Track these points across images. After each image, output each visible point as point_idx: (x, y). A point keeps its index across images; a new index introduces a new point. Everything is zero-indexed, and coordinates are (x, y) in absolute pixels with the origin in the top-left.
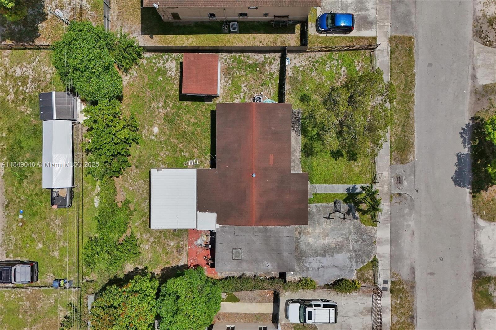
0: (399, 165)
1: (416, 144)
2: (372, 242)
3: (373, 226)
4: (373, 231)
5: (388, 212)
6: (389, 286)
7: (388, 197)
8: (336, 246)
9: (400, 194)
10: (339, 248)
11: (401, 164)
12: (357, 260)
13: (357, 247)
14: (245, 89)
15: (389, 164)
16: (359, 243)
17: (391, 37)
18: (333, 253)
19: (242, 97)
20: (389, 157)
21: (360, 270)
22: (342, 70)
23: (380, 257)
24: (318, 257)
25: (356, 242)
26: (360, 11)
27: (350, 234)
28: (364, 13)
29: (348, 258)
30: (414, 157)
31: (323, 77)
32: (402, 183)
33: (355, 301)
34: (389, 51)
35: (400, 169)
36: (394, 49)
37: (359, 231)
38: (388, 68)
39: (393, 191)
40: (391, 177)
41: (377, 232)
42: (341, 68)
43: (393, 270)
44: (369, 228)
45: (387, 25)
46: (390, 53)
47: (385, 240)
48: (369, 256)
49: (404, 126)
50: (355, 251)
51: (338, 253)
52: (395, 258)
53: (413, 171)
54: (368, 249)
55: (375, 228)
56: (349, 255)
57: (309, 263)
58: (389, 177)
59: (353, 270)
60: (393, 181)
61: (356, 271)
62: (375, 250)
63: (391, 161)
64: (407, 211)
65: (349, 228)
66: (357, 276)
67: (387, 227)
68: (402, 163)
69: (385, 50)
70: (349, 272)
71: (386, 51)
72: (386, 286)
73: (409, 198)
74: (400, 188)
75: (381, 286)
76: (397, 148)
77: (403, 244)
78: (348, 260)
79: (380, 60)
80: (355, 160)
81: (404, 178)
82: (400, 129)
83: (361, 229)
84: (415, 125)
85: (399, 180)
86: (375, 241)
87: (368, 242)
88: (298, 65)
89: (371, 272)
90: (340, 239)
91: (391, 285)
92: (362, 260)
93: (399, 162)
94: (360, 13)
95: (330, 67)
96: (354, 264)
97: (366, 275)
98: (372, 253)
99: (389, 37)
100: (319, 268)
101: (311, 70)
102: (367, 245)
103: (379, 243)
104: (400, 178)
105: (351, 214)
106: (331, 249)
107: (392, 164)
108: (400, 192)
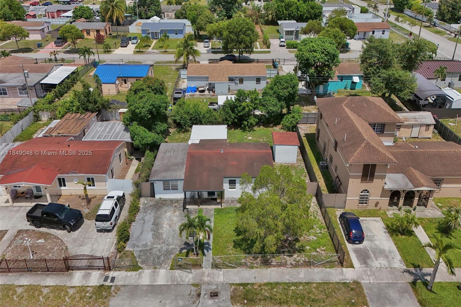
0: (229, 294)
2: (156, 265)
3: (171, 265)
4: (167, 266)
5: (183, 281)
6: (108, 283)
7: (197, 281)
8: (159, 233)
9: (199, 295)
10: (157, 235)
11: (231, 296)
12: (143, 251)
13: (154, 251)
15: (231, 282)
16: (158, 253)
17: (360, 283)
18: (154, 231)
20: (238, 282)
21: (133, 255)
22: (314, 237)
23: (140, 274)
24: (153, 220)
25: (159, 250)
26: (372, 252)
27: (168, 245)
28: (372, 255)
29: (147, 243)
32: (211, 298)
33: (105, 250)
34: (344, 281)
35: (225, 296)
36: (349, 287)
37: (168, 253)
39: (203, 287)
40: (217, 285)
41: (164, 270)
43: (122, 289)
44: (170, 262)
45: (370, 278)
46: (343, 282)
47: (154, 279)
48: (143, 262)
49: (271, 299)
50: (151, 249)
51: (153, 235)
54: (150, 262)
55: (169, 268)
56: (149, 244)
57: (150, 214)
58: (217, 282)
59: (134, 247)
60: (213, 287)
61: (132, 250)
62: (148, 269)
63: (234, 284)
65: (173, 244)
66: (128, 251)
67: (168, 281)
68: (232, 298)
69: (344, 276)
70: (134, 244)
71: (344, 278)
72: (109, 281)
73: (194, 306)
74: (206, 296)
75: (111, 274)
76: (247, 291)
77: (146, 299)
78: (144, 243)
79: (332, 272)
81: (216, 301)
82: (267, 295)
83: (171, 254)
85: (214, 295)
86: (156, 268)
87: (157, 261)
89: (128, 264)
90: (164, 236)
91: (107, 286)
92: (141, 256)
93: (232, 294)
94: (371, 252)
96: (139, 249)
97: (126, 259)
98: (146, 265)
99: (359, 281)
100: (144, 220)
102: (154, 260)
103: (154, 272)
104: (217, 296)
105: (186, 246)
106: (158, 229)
107: (231, 286)
108: (202, 296)
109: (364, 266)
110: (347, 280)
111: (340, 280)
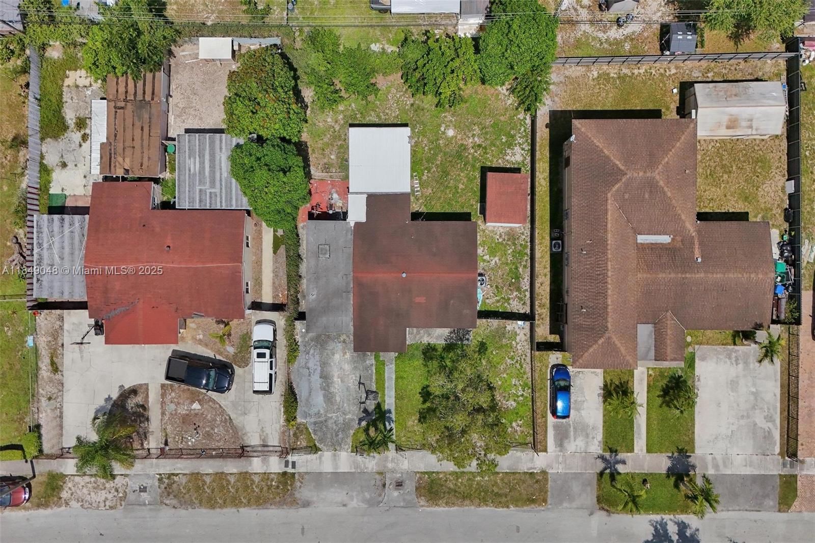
0: (414, 484)
1: (437, 509)
2: (335, 446)
3: (352, 446)
4: (347, 447)
5: (366, 468)
6: (290, 470)
7: (381, 469)
8: (330, 393)
9: (384, 485)
10: (329, 398)
11: (416, 487)
12: (317, 423)
13: (330, 422)
14: (493, 262)
15: (416, 470)
16: (335, 427)
17: (547, 473)
18: (325, 390)
19: (485, 258)
20: (423, 470)
21: (307, 429)
22: (513, 402)
23: (320, 458)
25: (335, 422)
26: (574, 428)
27: (344, 414)
28: (572, 433)
29: (319, 411)
30: (422, 506)
31: (505, 376)
32: (396, 489)
33: (274, 421)
35: (410, 486)
36: (535, 478)
37: (346, 426)
38: (514, 469)
39: (388, 476)
40: (402, 473)
41: (345, 453)
42: (515, 400)
43: (306, 477)
44: (350, 441)
47: (337, 464)
48: (321, 440)
49: (456, 491)
50: (326, 421)
51: (325, 396)
52: (318, 479)
53: (409, 505)
54: (328, 440)
55: (350, 450)
56: (322, 412)
58: (402, 469)
59: (306, 418)
60: (398, 475)
61: (305, 421)
62: (328, 450)
63: (418, 472)
64: (367, 495)
65: (349, 413)
66: (300, 424)
67: (351, 469)
68: (417, 489)
69: (533, 464)
70: (305, 412)
71: (533, 466)
72: (290, 466)
73: (380, 499)
74: (391, 486)
75: (291, 458)
76: (432, 481)
78: (316, 410)
79: (523, 457)
80: (420, 421)
81: (402, 492)
82: (452, 486)
83: (349, 429)
84: (456, 508)
85: (399, 484)
86: (336, 450)
87: (335, 439)
88: (518, 338)
89: (304, 444)
90: (338, 399)
91: (291, 473)
92: (317, 430)
93: (417, 485)
94: (572, 428)
95: (515, 385)
96: (313, 420)
97: (302, 437)
98: (324, 445)
99: (547, 471)
100: (309, 369)
101: (512, 358)
102: (332, 438)
103: (335, 455)
104: (401, 485)
105: (364, 415)
106: (328, 386)
107: (416, 474)
108: (387, 486)
109: (558, 449)
110: (535, 468)
111: (528, 469)
